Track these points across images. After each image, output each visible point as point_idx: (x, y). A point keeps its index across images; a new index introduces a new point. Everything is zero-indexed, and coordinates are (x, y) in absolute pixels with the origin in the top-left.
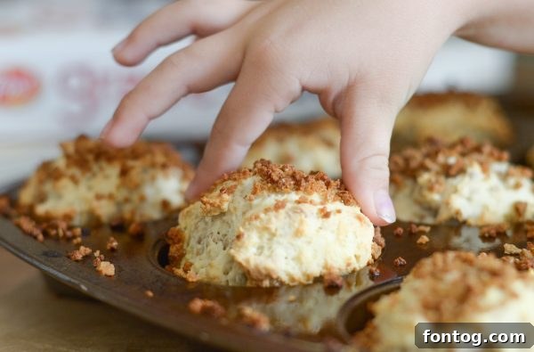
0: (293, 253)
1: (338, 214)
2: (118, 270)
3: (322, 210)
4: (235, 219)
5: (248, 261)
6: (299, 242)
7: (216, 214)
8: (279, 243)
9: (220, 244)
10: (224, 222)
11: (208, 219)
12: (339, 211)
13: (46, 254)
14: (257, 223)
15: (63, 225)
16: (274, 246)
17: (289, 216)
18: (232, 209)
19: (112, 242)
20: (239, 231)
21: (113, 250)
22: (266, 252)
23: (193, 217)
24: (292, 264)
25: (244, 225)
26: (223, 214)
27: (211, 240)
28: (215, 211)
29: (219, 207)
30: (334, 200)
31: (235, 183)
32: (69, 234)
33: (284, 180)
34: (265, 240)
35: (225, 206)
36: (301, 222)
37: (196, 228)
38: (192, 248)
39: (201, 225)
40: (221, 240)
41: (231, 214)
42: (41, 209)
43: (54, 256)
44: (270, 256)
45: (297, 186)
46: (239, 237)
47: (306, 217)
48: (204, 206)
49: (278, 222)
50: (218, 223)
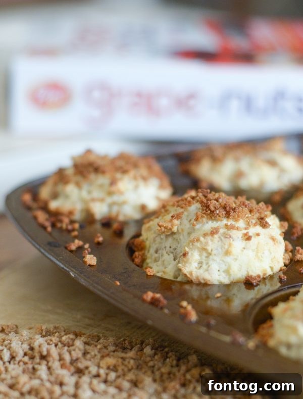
0: (224, 267)
1: (257, 237)
2: (99, 261)
3: (246, 234)
4: (183, 238)
5: (191, 273)
6: (229, 259)
7: (168, 234)
8: (213, 260)
9: (171, 255)
10: (174, 239)
11: (163, 236)
12: (258, 235)
13: (50, 244)
14: (198, 244)
15: (66, 220)
16: (211, 262)
17: (221, 240)
18: (180, 231)
19: (98, 237)
20: (185, 251)
21: (99, 243)
22: (204, 266)
23: (152, 232)
24: (223, 275)
25: (188, 246)
26: (173, 233)
27: (164, 252)
28: (167, 232)
29: (170, 229)
30: (255, 225)
31: (182, 210)
32: (70, 227)
33: (218, 211)
34: (204, 257)
35: (175, 229)
36: (230, 245)
37: (154, 241)
38: (152, 255)
39: (158, 240)
40: (172, 253)
41: (180, 233)
42: (54, 205)
43: (55, 246)
44: (207, 270)
45: (228, 215)
46: (185, 255)
47: (233, 240)
48: (159, 228)
49: (213, 244)
50: (170, 240)
